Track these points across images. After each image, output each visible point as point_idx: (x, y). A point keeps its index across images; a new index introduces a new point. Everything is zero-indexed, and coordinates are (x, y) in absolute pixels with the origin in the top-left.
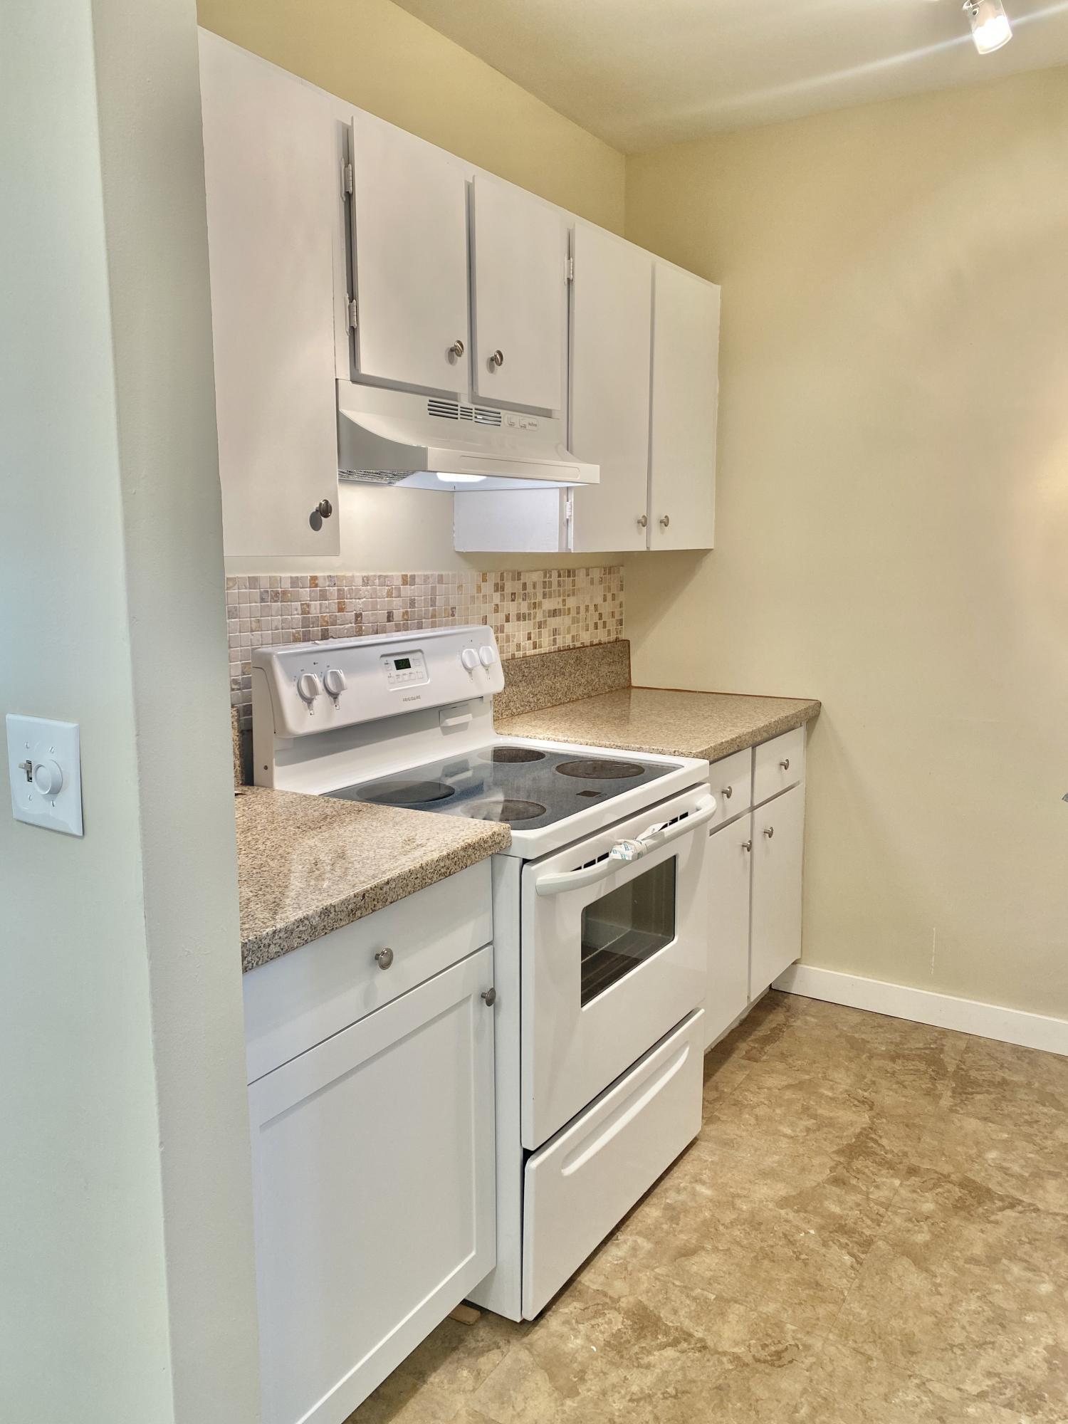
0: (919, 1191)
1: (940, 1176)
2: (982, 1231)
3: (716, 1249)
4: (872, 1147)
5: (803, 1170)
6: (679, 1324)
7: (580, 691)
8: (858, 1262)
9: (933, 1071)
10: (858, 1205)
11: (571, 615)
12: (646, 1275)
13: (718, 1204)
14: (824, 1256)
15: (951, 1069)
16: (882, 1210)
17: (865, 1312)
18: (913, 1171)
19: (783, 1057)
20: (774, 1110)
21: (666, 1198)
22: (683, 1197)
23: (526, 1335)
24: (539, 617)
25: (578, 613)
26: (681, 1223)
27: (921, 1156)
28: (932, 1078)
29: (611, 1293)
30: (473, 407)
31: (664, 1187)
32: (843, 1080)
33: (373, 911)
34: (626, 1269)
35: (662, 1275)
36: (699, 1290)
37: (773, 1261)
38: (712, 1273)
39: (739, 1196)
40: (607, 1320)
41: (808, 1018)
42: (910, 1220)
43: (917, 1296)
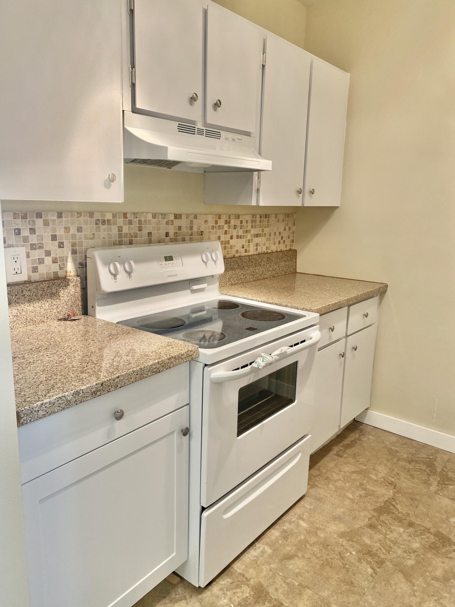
0: (413, 536)
1: (425, 529)
2: (443, 563)
3: (303, 557)
4: (392, 509)
5: (355, 518)
6: (277, 597)
7: (268, 274)
8: (375, 573)
9: (429, 471)
10: (380, 540)
11: (266, 237)
12: (266, 568)
13: (309, 532)
14: (358, 567)
15: (439, 470)
16: (392, 545)
17: (374, 602)
18: (411, 525)
19: (354, 456)
20: (345, 484)
21: (284, 526)
22: (292, 526)
23: (200, 594)
24: (249, 237)
25: (270, 236)
26: (289, 541)
27: (417, 516)
28: (428, 474)
29: (246, 575)
30: (205, 128)
31: (284, 520)
32: (383, 471)
33: (108, 392)
34: (257, 563)
35: (274, 569)
36: (291, 580)
37: (331, 567)
38: (299, 570)
39: (320, 529)
40: (242, 590)
41: (370, 437)
42: (405, 552)
43: (403, 596)
